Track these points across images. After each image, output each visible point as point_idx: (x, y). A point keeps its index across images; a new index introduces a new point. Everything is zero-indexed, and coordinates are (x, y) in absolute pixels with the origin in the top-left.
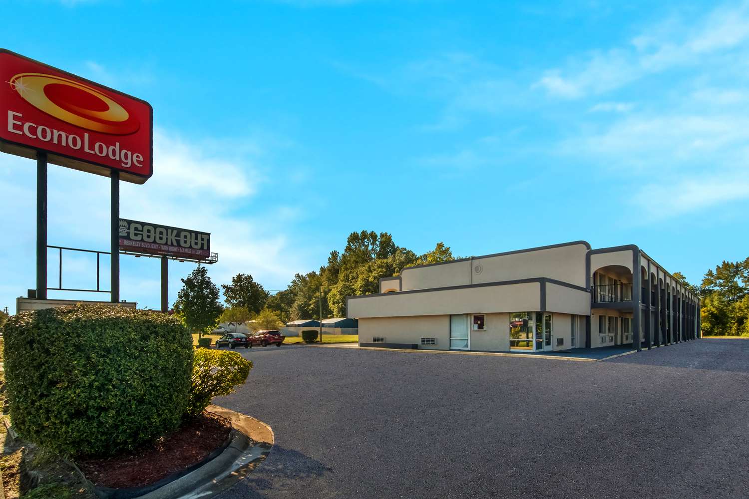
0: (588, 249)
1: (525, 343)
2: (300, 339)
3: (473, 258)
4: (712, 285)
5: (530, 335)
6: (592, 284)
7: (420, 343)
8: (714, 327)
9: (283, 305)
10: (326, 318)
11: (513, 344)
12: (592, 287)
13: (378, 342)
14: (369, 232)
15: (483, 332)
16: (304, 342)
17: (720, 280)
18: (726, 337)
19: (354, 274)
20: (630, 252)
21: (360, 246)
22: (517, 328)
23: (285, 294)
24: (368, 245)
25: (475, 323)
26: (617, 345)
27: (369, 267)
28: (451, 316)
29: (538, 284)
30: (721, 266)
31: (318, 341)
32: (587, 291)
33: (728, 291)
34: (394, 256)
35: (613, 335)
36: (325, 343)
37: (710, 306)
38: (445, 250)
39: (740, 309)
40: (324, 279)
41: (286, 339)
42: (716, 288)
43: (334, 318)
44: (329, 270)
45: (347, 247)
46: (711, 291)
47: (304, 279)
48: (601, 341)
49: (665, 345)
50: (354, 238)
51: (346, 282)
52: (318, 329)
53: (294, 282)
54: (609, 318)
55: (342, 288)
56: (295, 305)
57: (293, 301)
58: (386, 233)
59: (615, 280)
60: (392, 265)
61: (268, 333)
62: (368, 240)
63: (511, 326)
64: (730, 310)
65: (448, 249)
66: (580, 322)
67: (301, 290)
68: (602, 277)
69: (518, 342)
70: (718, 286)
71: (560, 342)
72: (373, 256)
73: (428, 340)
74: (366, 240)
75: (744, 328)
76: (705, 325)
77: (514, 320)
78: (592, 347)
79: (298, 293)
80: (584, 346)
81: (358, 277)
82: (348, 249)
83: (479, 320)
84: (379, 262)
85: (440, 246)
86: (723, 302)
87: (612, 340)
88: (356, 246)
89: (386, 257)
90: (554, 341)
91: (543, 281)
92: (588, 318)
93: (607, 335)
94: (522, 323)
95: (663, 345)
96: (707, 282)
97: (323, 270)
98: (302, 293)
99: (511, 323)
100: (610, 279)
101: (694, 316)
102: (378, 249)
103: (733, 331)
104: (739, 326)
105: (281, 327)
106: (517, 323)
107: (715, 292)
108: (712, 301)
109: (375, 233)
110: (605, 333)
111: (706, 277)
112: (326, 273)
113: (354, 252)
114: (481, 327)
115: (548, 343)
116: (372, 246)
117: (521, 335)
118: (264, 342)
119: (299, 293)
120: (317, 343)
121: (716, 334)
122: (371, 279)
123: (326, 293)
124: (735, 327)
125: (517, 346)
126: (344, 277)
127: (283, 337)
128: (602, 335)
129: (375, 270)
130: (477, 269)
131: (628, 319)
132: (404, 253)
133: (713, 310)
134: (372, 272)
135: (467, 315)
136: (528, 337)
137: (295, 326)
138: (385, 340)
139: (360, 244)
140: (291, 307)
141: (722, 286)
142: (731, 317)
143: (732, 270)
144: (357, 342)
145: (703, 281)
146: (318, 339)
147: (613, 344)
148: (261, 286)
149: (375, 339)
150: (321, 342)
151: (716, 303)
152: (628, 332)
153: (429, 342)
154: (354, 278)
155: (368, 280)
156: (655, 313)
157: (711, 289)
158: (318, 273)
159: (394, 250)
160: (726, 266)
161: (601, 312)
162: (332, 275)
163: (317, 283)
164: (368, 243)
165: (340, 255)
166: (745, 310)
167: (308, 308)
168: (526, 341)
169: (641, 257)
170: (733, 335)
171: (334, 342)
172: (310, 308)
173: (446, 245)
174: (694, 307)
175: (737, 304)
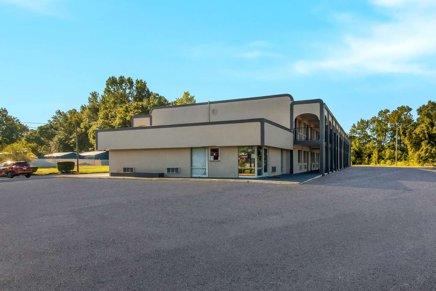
0: (291, 100)
1: (249, 171)
2: (56, 170)
3: (210, 103)
4: (355, 133)
5: (253, 165)
6: (294, 127)
7: (165, 172)
8: (356, 159)
9: (42, 139)
10: (87, 151)
11: (240, 171)
12: (294, 128)
13: (128, 171)
14: (126, 78)
15: (218, 163)
16: (60, 172)
17: (359, 130)
18: (363, 165)
19: (113, 113)
20: (318, 105)
21: (118, 89)
22: (243, 160)
23: (44, 129)
24: (126, 88)
25: (211, 155)
26: (308, 171)
27: (126, 108)
28: (192, 149)
29: (259, 124)
30: (360, 122)
31: (76, 172)
32: (291, 132)
33: (364, 137)
34: (149, 100)
35: (306, 164)
36: (82, 173)
37: (355, 146)
38: (191, 98)
39: (369, 148)
40: (84, 116)
41: (39, 170)
42: (357, 135)
43: (95, 151)
44: (89, 109)
45: (106, 89)
46: (354, 137)
47: (65, 116)
48: (299, 169)
49: (336, 171)
50: (112, 81)
51: (105, 120)
52: (75, 161)
53: (55, 118)
54: (304, 152)
55: (102, 124)
56: (56, 139)
57: (53, 135)
58: (141, 80)
59: (307, 125)
60: (147, 108)
61: (14, 164)
62: (125, 85)
63: (239, 159)
64: (364, 149)
65: (193, 97)
66: (287, 154)
67: (61, 125)
68: (300, 122)
69: (244, 170)
70: (358, 134)
71: (274, 169)
72: (130, 99)
73: (173, 169)
74: (123, 85)
75: (371, 160)
76: (353, 158)
77: (241, 155)
78: (294, 173)
79: (58, 128)
80: (289, 173)
81: (116, 116)
82: (107, 91)
83: (215, 152)
84: (135, 104)
85: (187, 94)
86: (361, 144)
87: (305, 168)
88: (114, 88)
89: (141, 100)
90: (270, 169)
91: (262, 121)
92: (291, 151)
93: (303, 164)
94: (247, 157)
95: (335, 171)
96: (353, 131)
97: (83, 108)
98: (62, 128)
99: (239, 156)
100: (305, 124)
101: (348, 152)
102: (135, 93)
103: (366, 162)
104: (369, 159)
105: (33, 158)
106: (243, 157)
107: (356, 137)
108: (355, 143)
109: (132, 79)
110: (301, 162)
111: (352, 128)
112: (87, 111)
113: (113, 94)
114: (216, 158)
115: (266, 171)
116: (129, 91)
117: (246, 165)
118: (9, 174)
119: (60, 128)
120: (74, 173)
121: (357, 164)
122: (128, 118)
123: (87, 129)
124: (367, 159)
125: (244, 173)
126: (104, 115)
127: (35, 169)
128: (300, 164)
129: (131, 111)
130: (213, 111)
131: (314, 153)
132: (157, 98)
133: (356, 148)
134: (129, 112)
135: (204, 148)
136: (251, 166)
137: (54, 158)
138: (135, 170)
139: (118, 88)
140: (51, 140)
141: (360, 134)
142: (365, 153)
143: (365, 124)
144: (108, 172)
145: (350, 130)
146: (75, 169)
147: (306, 170)
148: (18, 120)
149: (125, 169)
150: (78, 172)
151: (357, 144)
152: (314, 162)
153: (173, 171)
154: (113, 117)
155: (126, 119)
156: (331, 149)
157: (354, 135)
158: (79, 110)
159: (149, 94)
160: (362, 121)
161: (299, 148)
162: (93, 113)
163: (77, 119)
164: (126, 87)
165: (100, 96)
166: (372, 149)
167: (68, 142)
168: (250, 169)
169: (325, 109)
170: (366, 164)
171: (92, 172)
172: (71, 141)
173: (191, 94)
174: (348, 146)
175: (367, 145)
